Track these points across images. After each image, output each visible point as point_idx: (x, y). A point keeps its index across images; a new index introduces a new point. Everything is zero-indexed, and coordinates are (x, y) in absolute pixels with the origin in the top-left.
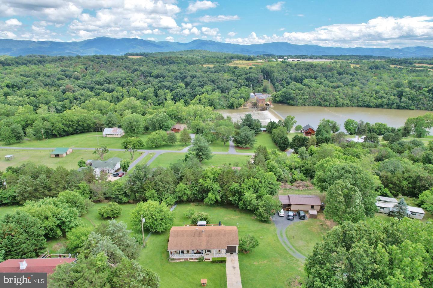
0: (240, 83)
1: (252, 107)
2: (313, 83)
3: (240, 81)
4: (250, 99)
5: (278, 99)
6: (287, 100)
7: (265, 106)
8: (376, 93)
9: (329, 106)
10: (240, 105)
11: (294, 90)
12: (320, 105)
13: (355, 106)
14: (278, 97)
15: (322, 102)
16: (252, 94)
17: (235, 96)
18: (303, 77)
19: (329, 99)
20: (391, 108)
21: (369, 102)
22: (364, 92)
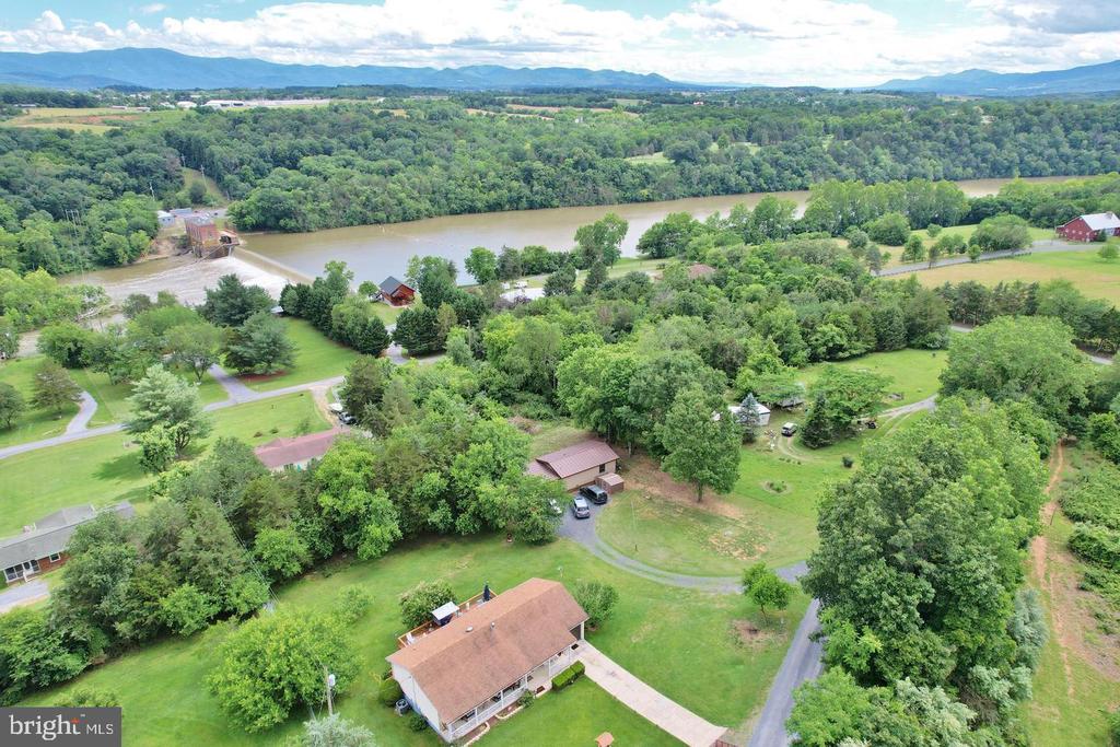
0: (109, 184)
1: (178, 251)
2: (329, 165)
3: (107, 177)
4: (164, 229)
5: (249, 220)
6: (278, 219)
7: (220, 244)
8: (481, 177)
9: (388, 222)
10: (137, 251)
11: (289, 190)
12: (364, 222)
13: (446, 214)
14: (249, 213)
15: (369, 214)
16: (162, 214)
17: (110, 224)
18: (296, 152)
19: (383, 204)
20: (517, 209)
21: (472, 201)
22: (455, 179)
